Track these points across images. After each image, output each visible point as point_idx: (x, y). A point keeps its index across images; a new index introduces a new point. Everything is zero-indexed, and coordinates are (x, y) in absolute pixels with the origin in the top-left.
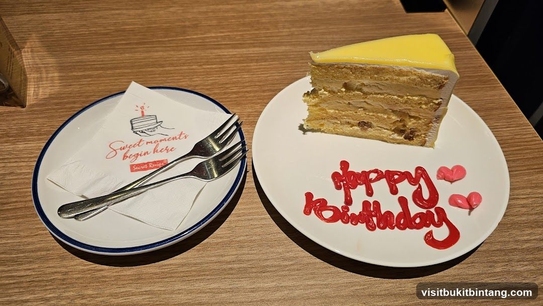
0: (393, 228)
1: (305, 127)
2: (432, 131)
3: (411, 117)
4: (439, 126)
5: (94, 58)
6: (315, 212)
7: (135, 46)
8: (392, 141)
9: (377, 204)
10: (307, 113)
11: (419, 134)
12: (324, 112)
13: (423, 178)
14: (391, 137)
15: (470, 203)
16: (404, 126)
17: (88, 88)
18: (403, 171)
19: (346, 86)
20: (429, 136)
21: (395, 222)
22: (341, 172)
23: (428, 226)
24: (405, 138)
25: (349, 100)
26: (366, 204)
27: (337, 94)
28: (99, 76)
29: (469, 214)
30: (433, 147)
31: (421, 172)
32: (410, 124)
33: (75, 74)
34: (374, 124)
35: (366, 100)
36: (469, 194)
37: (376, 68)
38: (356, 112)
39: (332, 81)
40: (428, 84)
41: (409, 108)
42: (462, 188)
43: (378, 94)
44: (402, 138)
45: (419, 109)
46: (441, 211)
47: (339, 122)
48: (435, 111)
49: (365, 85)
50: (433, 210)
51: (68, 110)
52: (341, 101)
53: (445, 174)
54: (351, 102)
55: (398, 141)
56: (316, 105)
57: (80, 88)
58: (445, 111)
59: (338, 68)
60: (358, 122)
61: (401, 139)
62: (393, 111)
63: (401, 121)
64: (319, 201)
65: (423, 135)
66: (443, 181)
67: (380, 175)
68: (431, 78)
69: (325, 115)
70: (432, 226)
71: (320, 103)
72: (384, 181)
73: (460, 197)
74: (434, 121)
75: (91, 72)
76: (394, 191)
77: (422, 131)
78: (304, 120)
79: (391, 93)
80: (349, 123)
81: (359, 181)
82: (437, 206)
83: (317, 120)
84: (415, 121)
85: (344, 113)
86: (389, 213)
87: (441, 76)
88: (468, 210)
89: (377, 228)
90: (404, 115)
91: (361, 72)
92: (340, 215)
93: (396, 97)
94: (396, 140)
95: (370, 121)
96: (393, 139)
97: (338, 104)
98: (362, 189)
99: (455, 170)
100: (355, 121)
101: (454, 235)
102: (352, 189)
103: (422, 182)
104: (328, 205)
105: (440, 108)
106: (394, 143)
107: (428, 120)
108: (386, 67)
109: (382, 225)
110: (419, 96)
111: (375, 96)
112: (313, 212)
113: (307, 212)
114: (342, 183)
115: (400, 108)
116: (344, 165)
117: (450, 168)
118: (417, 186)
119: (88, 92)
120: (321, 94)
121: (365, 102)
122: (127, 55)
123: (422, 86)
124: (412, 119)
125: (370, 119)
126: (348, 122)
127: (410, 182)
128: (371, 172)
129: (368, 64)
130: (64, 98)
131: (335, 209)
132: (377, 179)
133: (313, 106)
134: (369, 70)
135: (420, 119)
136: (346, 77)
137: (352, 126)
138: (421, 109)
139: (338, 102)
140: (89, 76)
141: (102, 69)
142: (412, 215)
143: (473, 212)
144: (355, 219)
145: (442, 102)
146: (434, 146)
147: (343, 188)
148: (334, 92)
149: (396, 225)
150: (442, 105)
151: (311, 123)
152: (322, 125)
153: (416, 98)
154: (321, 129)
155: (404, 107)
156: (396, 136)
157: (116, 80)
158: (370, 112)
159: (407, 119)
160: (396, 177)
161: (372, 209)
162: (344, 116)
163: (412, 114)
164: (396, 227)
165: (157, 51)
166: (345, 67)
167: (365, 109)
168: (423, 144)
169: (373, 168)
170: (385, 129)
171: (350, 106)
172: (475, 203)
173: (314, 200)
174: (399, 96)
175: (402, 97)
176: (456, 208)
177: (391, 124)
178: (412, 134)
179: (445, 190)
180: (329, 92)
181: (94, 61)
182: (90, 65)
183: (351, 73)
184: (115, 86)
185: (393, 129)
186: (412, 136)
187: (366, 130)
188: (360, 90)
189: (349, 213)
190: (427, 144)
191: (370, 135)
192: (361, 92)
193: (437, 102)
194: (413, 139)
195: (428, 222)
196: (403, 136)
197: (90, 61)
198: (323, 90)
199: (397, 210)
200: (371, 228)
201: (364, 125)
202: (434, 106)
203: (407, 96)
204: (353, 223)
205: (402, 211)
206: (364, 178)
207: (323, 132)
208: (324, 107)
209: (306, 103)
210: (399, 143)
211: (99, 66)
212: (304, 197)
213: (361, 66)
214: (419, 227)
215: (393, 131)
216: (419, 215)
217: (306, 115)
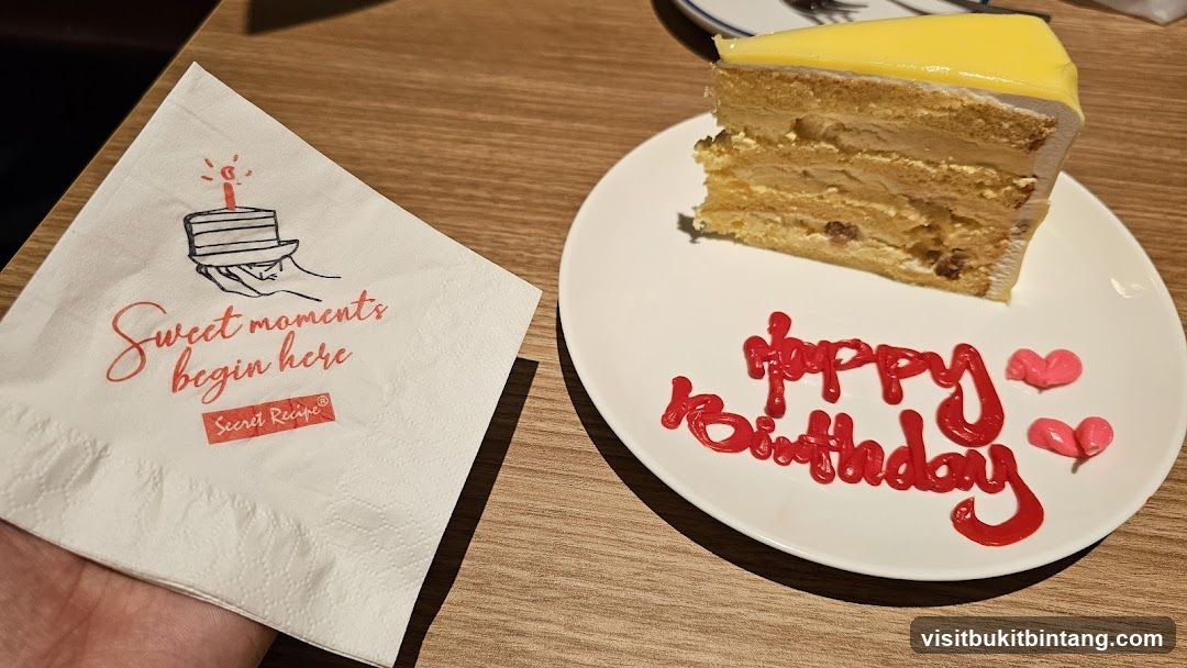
0: (875, 482)
1: (697, 225)
2: (1006, 260)
3: (955, 219)
4: (1024, 248)
5: (524, 84)
6: (690, 426)
7: (618, 71)
8: (905, 277)
9: (845, 422)
10: (704, 192)
11: (973, 263)
12: (742, 191)
13: (971, 372)
14: (903, 267)
15: (1082, 443)
16: (939, 241)
17: (507, 156)
18: (921, 350)
19: (798, 127)
20: (999, 272)
21: (884, 468)
22: (768, 339)
23: (967, 487)
24: (939, 272)
25: (806, 165)
26: (818, 419)
27: (776, 145)
28: (535, 131)
29: (1075, 469)
30: (1005, 301)
31: (968, 357)
32: (952, 236)
33: (480, 116)
34: (864, 230)
35: (847, 167)
36: (1081, 420)
37: (874, 85)
38: (821, 197)
39: (764, 112)
40: (1002, 136)
41: (953, 194)
42: (1066, 406)
43: (878, 152)
44: (931, 271)
45: (978, 199)
46: (1004, 457)
47: (778, 219)
48: (1017, 207)
49: (845, 130)
50: (984, 451)
51: (462, 201)
52: (785, 166)
53: (1027, 368)
54: (809, 169)
55: (920, 279)
56: (724, 172)
57: (491, 152)
58: (1043, 211)
59: (781, 78)
60: (826, 222)
61: (929, 275)
62: (913, 202)
63: (930, 228)
64: (702, 399)
65: (982, 269)
66: (1021, 384)
67: (864, 355)
68: (1010, 120)
69: (745, 198)
70: (975, 487)
71: (735, 167)
72: (871, 370)
73: (1059, 426)
74: (1014, 234)
75: (515, 118)
76: (893, 395)
77: (980, 257)
78: (695, 208)
79: (908, 153)
80: (802, 224)
81: (809, 364)
82: (997, 441)
83: (727, 209)
84: (964, 230)
85: (791, 196)
86: (873, 447)
87: (1037, 115)
88: (1072, 461)
89: (837, 478)
90: (939, 213)
91: (838, 92)
92: (751, 438)
93: (920, 164)
94: (916, 274)
95: (854, 221)
96: (908, 272)
97: (779, 174)
98: (813, 382)
99: (1055, 360)
100: (817, 220)
101: (1029, 516)
102: (789, 379)
103: (967, 382)
104: (725, 410)
105: (1029, 202)
106: (908, 282)
107: (998, 231)
108: (899, 83)
109: (850, 472)
110: (979, 164)
111: (867, 156)
112: (684, 422)
113: (670, 420)
114: (766, 365)
115: (929, 195)
116: (780, 322)
117: (1043, 354)
118: (952, 390)
119: (507, 166)
120: (736, 143)
121: (843, 172)
122: (601, 90)
123: (986, 140)
124: (958, 225)
125: (854, 218)
126: (802, 221)
127: (936, 378)
128: (842, 344)
129: (854, 74)
130: (452, 170)
131: (739, 422)
132: (855, 363)
133: (717, 173)
134: (856, 89)
135: (978, 226)
136: (798, 105)
137: (811, 231)
138: (983, 200)
139: (778, 169)
140: (512, 128)
141: (542, 114)
142: (930, 457)
143: (1086, 467)
144: (786, 452)
145: (1037, 186)
146: (1010, 297)
147: (766, 376)
148: (770, 142)
149: (885, 477)
150: (1034, 192)
151: (711, 218)
152: (739, 224)
153: (970, 170)
154: (734, 234)
155: (940, 191)
156: (915, 265)
157: (573, 146)
158: (853, 197)
159: (945, 225)
160: (903, 363)
161: (831, 432)
162: (793, 203)
163: (960, 212)
164: (884, 483)
165: (673, 91)
166: (796, 78)
167: (842, 191)
168: (982, 292)
169: (847, 337)
170: (890, 246)
171: (809, 179)
172: (1093, 444)
173: (691, 395)
174: (928, 163)
175: (936, 165)
176: (1044, 453)
177: (905, 233)
178: (955, 263)
179: (1021, 405)
180: (759, 140)
181: (524, 92)
182: (515, 100)
183: (812, 93)
184: (570, 160)
185: (909, 246)
186: (954, 268)
187: (842, 243)
188: (833, 140)
189: (773, 436)
190: (993, 292)
191: (853, 258)
192: (837, 146)
193: (1022, 183)
194: (957, 278)
195: (967, 478)
196: (934, 266)
197: (514, 91)
198: (742, 134)
199: (892, 440)
200: (822, 476)
201: (840, 231)
202: (1017, 195)
203: (949, 163)
204: (780, 459)
205: (905, 444)
206: (823, 359)
207: (739, 241)
208: (745, 180)
209: (701, 166)
210: (921, 284)
211: (534, 106)
212: (670, 388)
213: (838, 77)
214: (943, 486)
215: (910, 251)
216: (949, 459)
217: (700, 195)
